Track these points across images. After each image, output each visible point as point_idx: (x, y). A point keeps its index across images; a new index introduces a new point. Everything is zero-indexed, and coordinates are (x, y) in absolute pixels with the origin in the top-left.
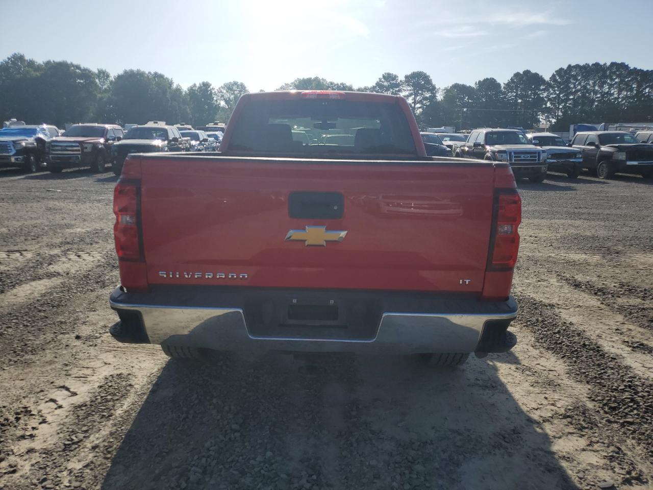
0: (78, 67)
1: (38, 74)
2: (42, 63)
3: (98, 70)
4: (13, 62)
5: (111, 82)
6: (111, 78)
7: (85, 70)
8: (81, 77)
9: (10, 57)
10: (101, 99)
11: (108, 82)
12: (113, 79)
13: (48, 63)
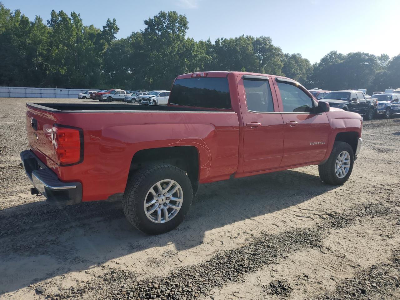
0: (367, 55)
1: (342, 62)
2: (346, 55)
3: (381, 55)
4: (331, 57)
5: (390, 62)
6: (389, 60)
7: (371, 56)
8: (367, 61)
9: (329, 53)
10: (378, 74)
11: (388, 62)
12: (391, 60)
13: (350, 54)
